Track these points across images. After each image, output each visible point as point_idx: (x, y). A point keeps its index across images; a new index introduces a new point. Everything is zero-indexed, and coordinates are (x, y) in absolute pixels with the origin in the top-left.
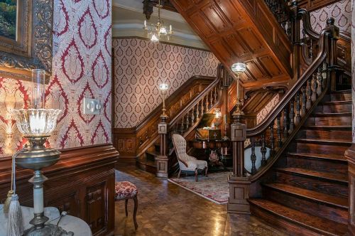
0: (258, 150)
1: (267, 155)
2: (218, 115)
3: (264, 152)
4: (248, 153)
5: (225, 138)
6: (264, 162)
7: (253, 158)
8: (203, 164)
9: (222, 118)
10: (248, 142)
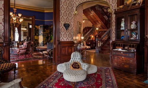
0: (100, 43)
1: (102, 44)
2: (92, 37)
3: (101, 43)
4: (99, 44)
5: (94, 42)
6: (101, 45)
7: (100, 44)
8: (90, 47)
9: (93, 37)
10: (99, 41)
